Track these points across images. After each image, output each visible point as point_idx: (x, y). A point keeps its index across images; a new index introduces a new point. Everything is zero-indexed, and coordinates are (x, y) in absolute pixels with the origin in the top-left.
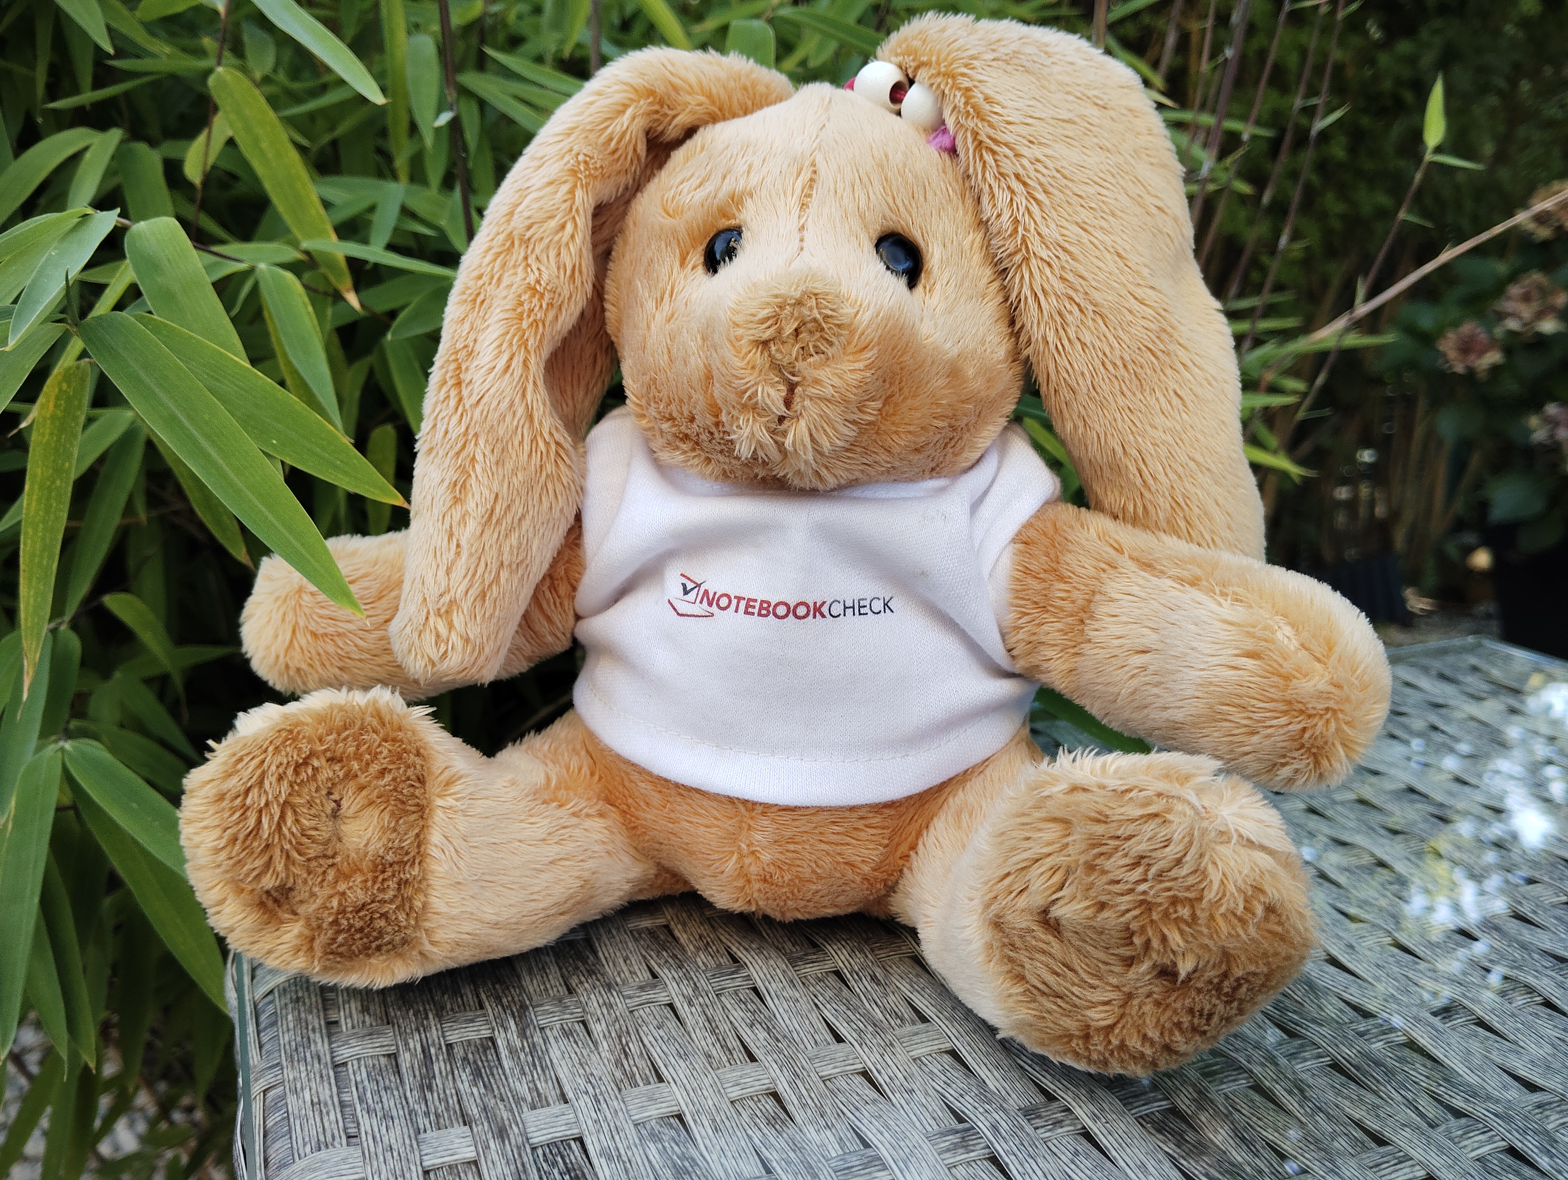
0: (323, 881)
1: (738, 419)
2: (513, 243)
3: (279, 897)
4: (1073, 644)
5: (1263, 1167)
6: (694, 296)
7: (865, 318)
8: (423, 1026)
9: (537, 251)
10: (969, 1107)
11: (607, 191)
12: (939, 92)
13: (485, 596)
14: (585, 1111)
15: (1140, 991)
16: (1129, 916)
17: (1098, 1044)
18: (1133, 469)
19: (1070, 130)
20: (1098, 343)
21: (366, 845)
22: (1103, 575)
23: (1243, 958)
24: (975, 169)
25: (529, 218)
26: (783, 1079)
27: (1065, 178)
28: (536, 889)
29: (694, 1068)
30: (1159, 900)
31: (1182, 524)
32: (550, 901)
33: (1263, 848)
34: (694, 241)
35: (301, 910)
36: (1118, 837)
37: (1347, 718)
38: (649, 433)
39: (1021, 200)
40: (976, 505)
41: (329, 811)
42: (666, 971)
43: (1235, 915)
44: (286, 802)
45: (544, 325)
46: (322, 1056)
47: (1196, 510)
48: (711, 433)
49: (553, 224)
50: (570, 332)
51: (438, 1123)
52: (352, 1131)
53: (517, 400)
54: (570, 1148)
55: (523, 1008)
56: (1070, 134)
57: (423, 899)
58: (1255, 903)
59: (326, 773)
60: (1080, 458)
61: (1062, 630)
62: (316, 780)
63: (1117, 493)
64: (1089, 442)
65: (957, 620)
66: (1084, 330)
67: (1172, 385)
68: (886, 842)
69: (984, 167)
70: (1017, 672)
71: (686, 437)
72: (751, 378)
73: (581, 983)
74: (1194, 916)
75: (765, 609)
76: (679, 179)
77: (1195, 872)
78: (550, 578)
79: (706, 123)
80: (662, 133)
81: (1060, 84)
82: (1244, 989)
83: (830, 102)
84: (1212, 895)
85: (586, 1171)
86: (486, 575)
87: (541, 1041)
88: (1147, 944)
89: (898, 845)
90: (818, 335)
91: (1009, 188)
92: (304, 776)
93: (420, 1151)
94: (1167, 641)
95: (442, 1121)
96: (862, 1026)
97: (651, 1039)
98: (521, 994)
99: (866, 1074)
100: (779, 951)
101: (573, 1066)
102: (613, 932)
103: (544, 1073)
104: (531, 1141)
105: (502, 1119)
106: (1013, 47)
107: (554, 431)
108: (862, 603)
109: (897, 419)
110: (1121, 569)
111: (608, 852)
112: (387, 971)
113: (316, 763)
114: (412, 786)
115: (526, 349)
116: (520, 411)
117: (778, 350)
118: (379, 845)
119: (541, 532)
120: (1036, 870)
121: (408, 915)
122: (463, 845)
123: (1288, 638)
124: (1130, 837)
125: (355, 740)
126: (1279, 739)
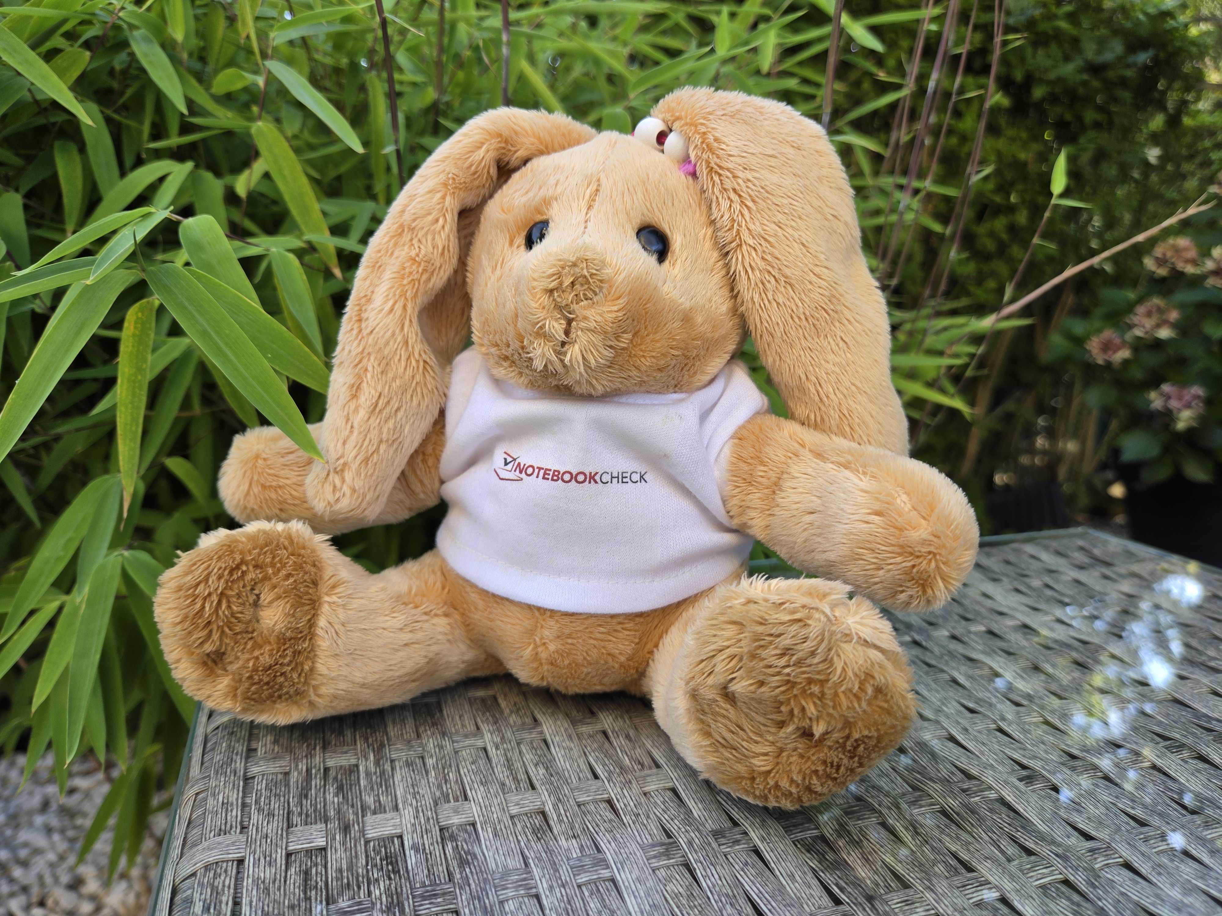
0: (244, 648)
1: (534, 343)
2: (403, 230)
3: (216, 658)
4: (768, 507)
6: (517, 265)
7: (620, 277)
8: (311, 753)
9: (420, 236)
10: (676, 827)
11: (470, 200)
12: (686, 136)
13: (368, 462)
14: (407, 817)
15: (789, 746)
16: (778, 691)
17: (760, 784)
18: (813, 390)
19: (773, 162)
20: (788, 303)
21: (274, 625)
22: (790, 461)
23: (859, 725)
24: (708, 187)
25: (414, 215)
26: (549, 802)
27: (767, 192)
28: (393, 662)
29: (489, 792)
30: (799, 680)
31: (847, 429)
32: (404, 671)
33: (874, 646)
34: (519, 228)
35: (229, 668)
36: (771, 635)
37: (944, 560)
38: (487, 357)
40: (707, 412)
41: (251, 601)
42: (486, 725)
43: (852, 693)
44: (222, 593)
45: (419, 283)
46: (238, 771)
47: (856, 419)
48: (520, 354)
49: (430, 218)
51: (307, 821)
52: (245, 823)
53: (397, 331)
54: (393, 842)
55: (382, 746)
56: (773, 164)
57: (310, 664)
58: (867, 685)
59: (251, 575)
60: (779, 383)
61: (761, 498)
62: (244, 580)
63: (803, 407)
64: (783, 372)
65: (690, 489)
66: (779, 295)
67: (839, 333)
68: (637, 640)
69: (713, 185)
70: (734, 527)
71: (506, 358)
73: (426, 730)
74: (823, 692)
75: (557, 476)
76: (514, 190)
77: (825, 660)
78: (423, 454)
79: (536, 156)
80: (508, 163)
81: (769, 132)
82: (861, 748)
83: (615, 143)
84: (835, 678)
85: (399, 859)
86: (370, 447)
87: (390, 769)
88: (791, 712)
89: (646, 643)
90: (586, 287)
91: (729, 198)
92: (235, 576)
93: (288, 839)
94: (826, 505)
95: (309, 819)
96: (612, 768)
97: (466, 770)
98: (383, 736)
99: (609, 802)
100: (567, 715)
101: (408, 786)
102: (456, 697)
103: (387, 791)
104: (366, 836)
105: (349, 820)
106: (737, 107)
107: (423, 354)
108: (624, 475)
109: (643, 347)
110: (802, 458)
111: (449, 641)
112: (287, 714)
113: (244, 568)
114: (308, 586)
115: (406, 298)
116: (399, 338)
117: (559, 296)
118: (282, 625)
119: (412, 420)
120: (719, 659)
121: (299, 675)
122: (341, 627)
123: (904, 502)
124: (780, 635)
125: (271, 554)
126: (897, 573)
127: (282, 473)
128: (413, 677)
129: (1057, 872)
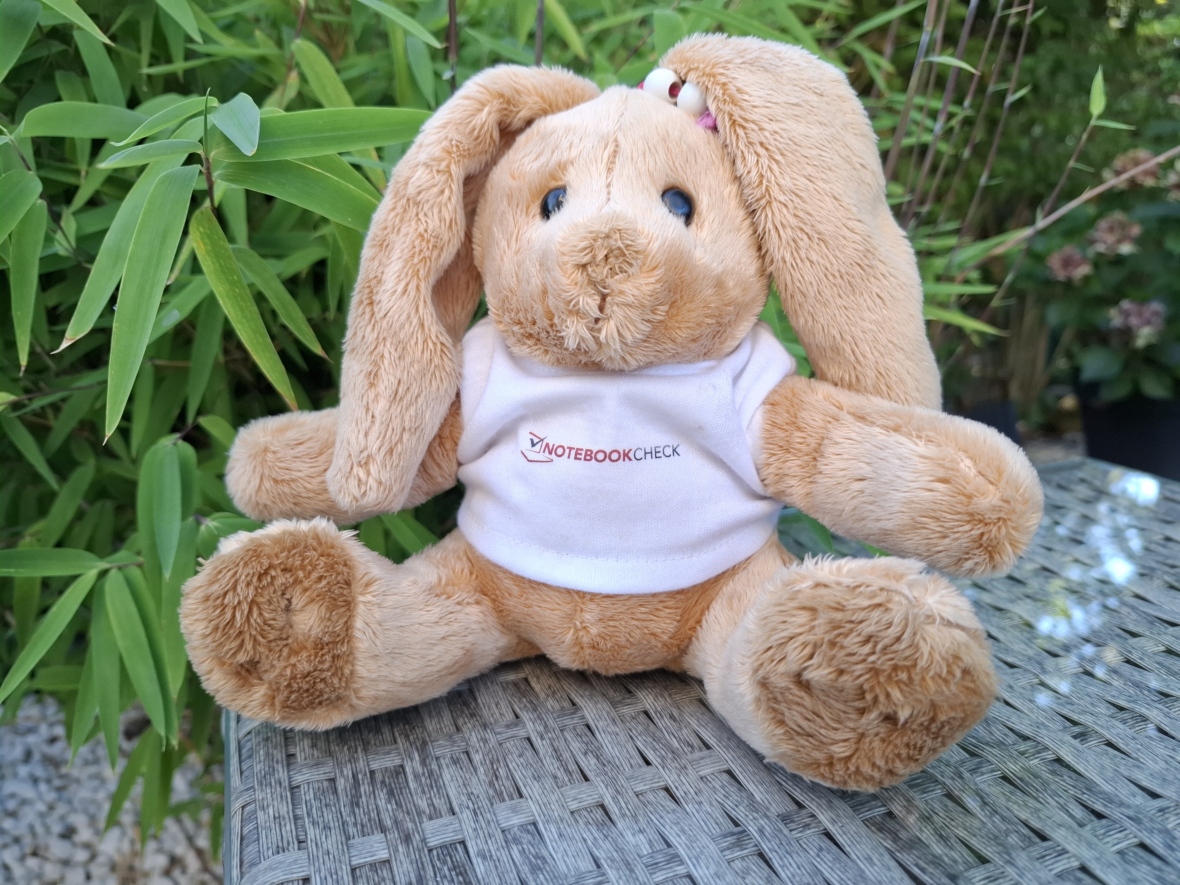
0: (280, 656)
1: (566, 321)
2: (409, 205)
3: (250, 668)
4: (809, 475)
5: (957, 858)
6: (534, 236)
7: (655, 246)
8: (354, 758)
9: (425, 209)
10: (742, 814)
11: (474, 166)
12: (704, 87)
13: (392, 452)
14: (467, 822)
15: (870, 732)
16: (862, 679)
17: (839, 770)
18: (848, 350)
19: (797, 111)
20: (821, 261)
21: (310, 630)
22: (830, 426)
23: (946, 707)
24: (731, 140)
25: (419, 187)
26: (608, 795)
27: (796, 144)
28: (432, 657)
29: (545, 787)
30: (885, 667)
31: (884, 388)
32: (443, 665)
33: (958, 626)
34: (533, 196)
35: (265, 677)
36: (852, 622)
37: (1014, 525)
38: (505, 334)
40: (736, 379)
41: (283, 606)
42: (525, 713)
43: (940, 676)
44: (253, 601)
45: (430, 261)
46: (282, 781)
47: (894, 378)
48: (548, 332)
49: (435, 190)
50: (450, 266)
51: (363, 831)
52: (302, 838)
53: (412, 314)
54: (456, 850)
55: (424, 743)
56: (798, 113)
57: (350, 667)
58: (955, 667)
59: (281, 580)
60: (809, 344)
61: (800, 466)
62: (273, 585)
63: (836, 368)
64: (816, 332)
65: (725, 460)
66: (812, 252)
67: (876, 290)
68: (678, 618)
69: (737, 138)
70: (768, 495)
71: (530, 336)
73: (465, 722)
74: (910, 678)
75: (589, 455)
76: (522, 155)
77: (910, 646)
78: (439, 437)
79: (540, 116)
80: (510, 124)
81: (790, 79)
82: (946, 729)
83: (627, 97)
84: (923, 663)
85: (467, 868)
86: (393, 437)
87: (437, 768)
88: (876, 700)
89: (688, 620)
90: (621, 259)
91: (755, 152)
92: (264, 582)
93: (349, 853)
94: (879, 472)
95: (365, 829)
96: (663, 753)
97: (514, 764)
98: (423, 733)
99: (667, 790)
100: (604, 696)
101: (459, 786)
102: (489, 684)
103: (439, 794)
104: (428, 845)
105: (408, 829)
106: (755, 54)
107: (439, 336)
108: (657, 450)
109: (679, 318)
110: (842, 422)
111: (483, 629)
112: (327, 720)
113: (273, 573)
114: (341, 588)
115: (418, 278)
116: (415, 321)
117: (593, 271)
118: (319, 630)
119: (432, 405)
120: (791, 646)
121: (340, 679)
122: (378, 627)
123: (969, 468)
124: (861, 622)
125: (300, 556)
126: (964, 542)
127: (294, 466)
128: (450, 671)
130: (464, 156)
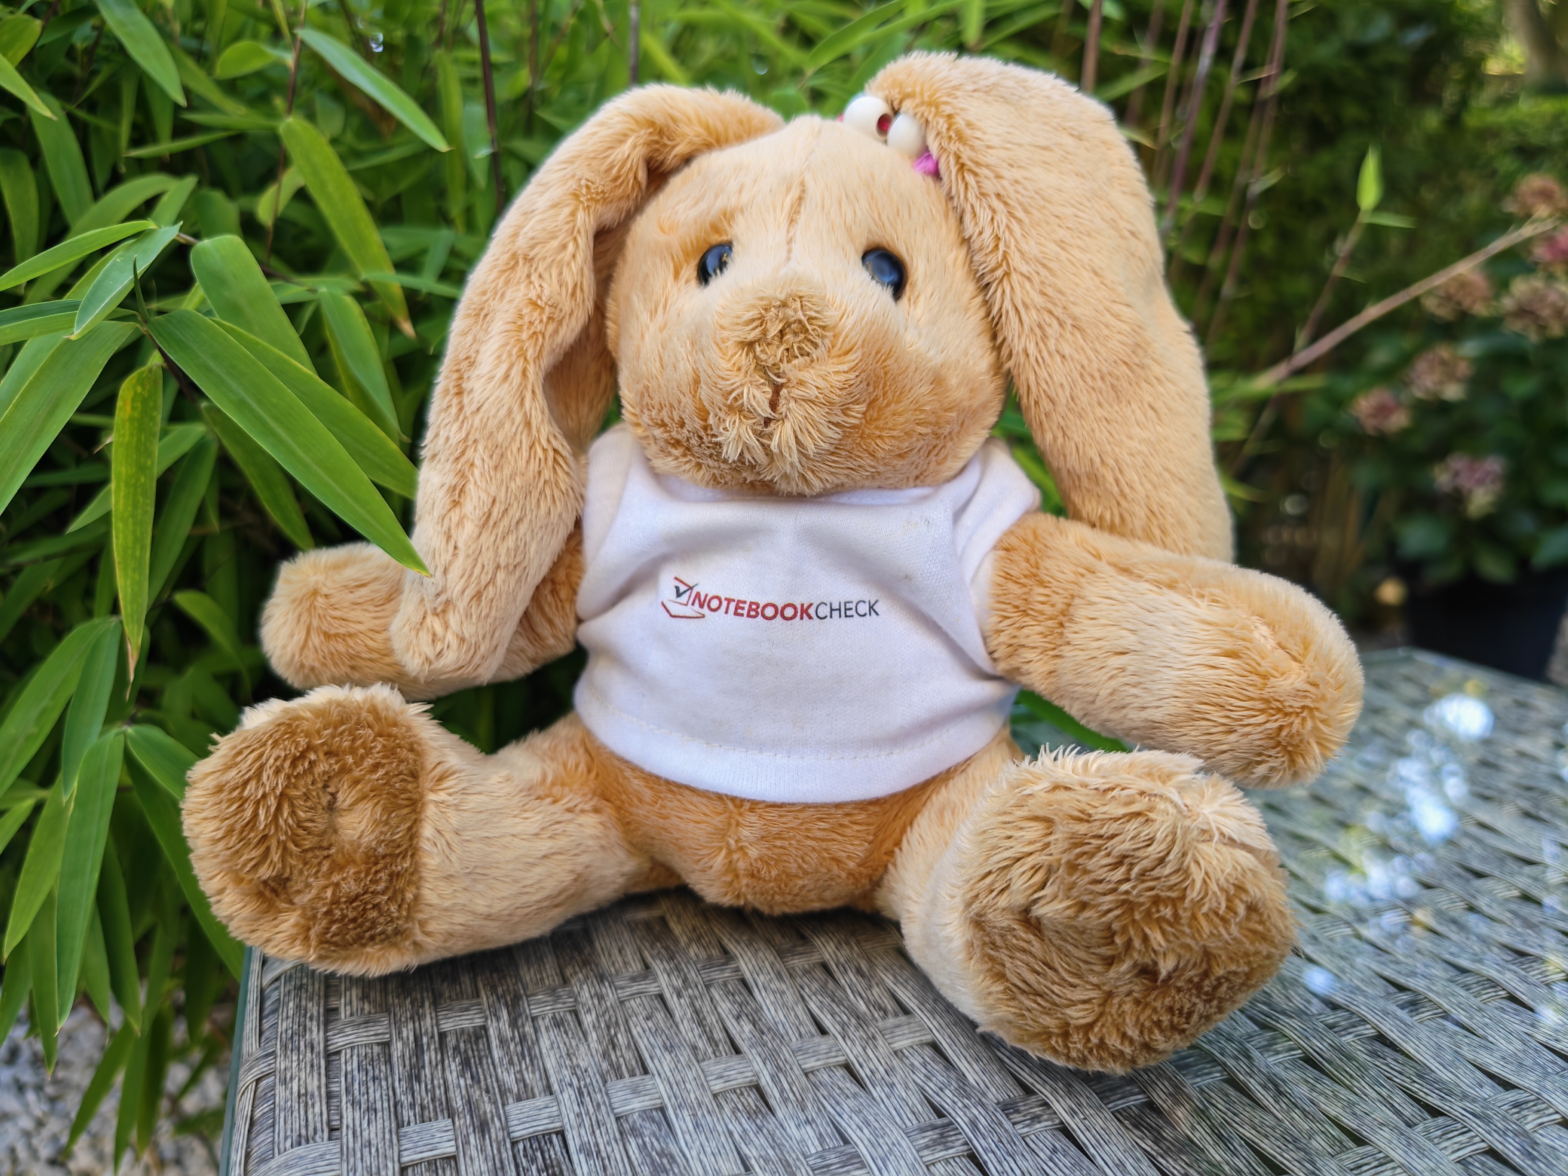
0: (318, 872)
1: (725, 421)
2: (517, 263)
3: (276, 887)
4: (1052, 646)
5: (1242, 1166)
6: (686, 307)
7: (849, 322)
8: (418, 1014)
9: (541, 269)
10: (949, 1101)
11: (610, 215)
12: (923, 120)
13: (481, 596)
14: (568, 1104)
15: (1121, 989)
16: (1111, 915)
17: (1077, 1042)
19: (1047, 156)
21: (360, 837)
22: (1082, 580)
23: (1224, 958)
24: (958, 191)
25: (533, 238)
26: (765, 1072)
27: (1043, 198)
28: (529, 882)
29: (679, 1061)
30: (1142, 900)
31: (1157, 532)
32: (543, 893)
33: (1244, 847)
34: (687, 255)
35: (296, 900)
36: (1100, 837)
37: (1323, 717)
38: (644, 442)
39: (1002, 218)
40: (958, 514)
41: (325, 803)
42: (658, 962)
43: (1217, 914)
44: (282, 794)
45: (544, 337)
46: (315, 1044)
47: (1171, 520)
48: (701, 438)
49: (555, 243)
50: (572, 347)
51: (423, 1116)
52: (335, 1123)
53: (516, 407)
54: (551, 1142)
55: (517, 998)
56: (1048, 160)
57: (414, 890)
58: (1237, 901)
59: (323, 767)
60: (1059, 469)
61: (1041, 633)
62: (312, 773)
63: (1094, 503)
64: (1067, 452)
65: (940, 623)
66: (1064, 344)
67: (1147, 398)
68: (871, 838)
69: (966, 188)
70: (998, 674)
71: (677, 443)
72: (737, 379)
73: (575, 972)
74: (1176, 915)
75: (755, 610)
76: (676, 201)
77: (1177, 871)
78: (552, 582)
79: (702, 152)
80: (662, 163)
81: (1038, 115)
82: (1224, 988)
83: (820, 131)
84: (1194, 894)
85: (564, 1170)
86: (483, 576)
87: (532, 1031)
88: (1129, 945)
89: (883, 841)
90: (802, 336)
91: (990, 207)
92: (300, 769)
93: (400, 1145)
94: (1146, 642)
95: (426, 1113)
96: (845, 1018)
97: (639, 1029)
98: (516, 983)
99: (847, 1067)
100: (769, 942)
101: (561, 1057)
102: (611, 922)
103: (533, 1065)
104: (512, 1135)
105: (485, 1112)
107: (552, 440)
108: (848, 606)
109: (881, 423)
110: (1100, 575)
111: (603, 847)
112: (383, 961)
113: (313, 756)
114: (405, 780)
115: (525, 359)
116: (519, 419)
117: (762, 351)
118: (372, 837)
119: (540, 535)
120: (1017, 870)
121: (400, 906)
122: (456, 838)
123: (1264, 637)
124: (1113, 836)
125: (350, 734)
126: (1256, 737)
127: (351, 615)
128: (555, 901)
129: (1477, 1139)
130: (597, 201)
